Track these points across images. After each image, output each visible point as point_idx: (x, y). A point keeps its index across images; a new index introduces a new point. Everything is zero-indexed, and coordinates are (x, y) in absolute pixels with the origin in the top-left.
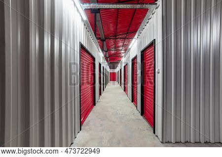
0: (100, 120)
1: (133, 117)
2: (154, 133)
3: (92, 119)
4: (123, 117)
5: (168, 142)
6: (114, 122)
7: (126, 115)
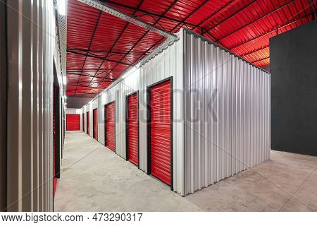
0: (85, 198)
1: (138, 180)
2: (172, 189)
3: (68, 202)
4: (124, 182)
5: (189, 194)
6: (113, 193)
7: (127, 179)
